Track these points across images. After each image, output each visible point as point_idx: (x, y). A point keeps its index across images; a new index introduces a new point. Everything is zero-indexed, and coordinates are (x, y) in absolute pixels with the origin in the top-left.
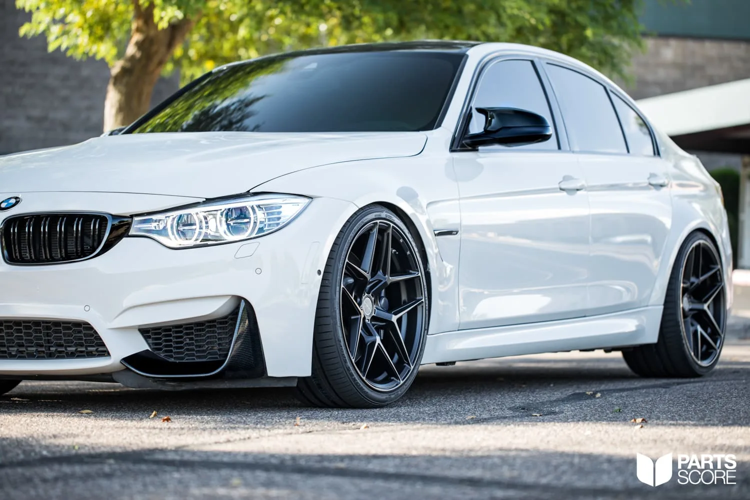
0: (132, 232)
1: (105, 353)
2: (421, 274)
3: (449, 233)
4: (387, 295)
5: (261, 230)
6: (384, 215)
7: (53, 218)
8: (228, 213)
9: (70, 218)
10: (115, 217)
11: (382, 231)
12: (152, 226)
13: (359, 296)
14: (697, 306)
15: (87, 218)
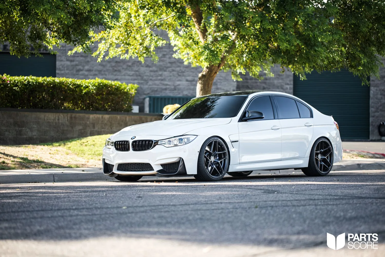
0: (159, 144)
1: (153, 170)
2: (226, 151)
3: (236, 141)
4: (218, 156)
5: (186, 143)
6: (216, 138)
7: (142, 141)
8: (180, 139)
9: (146, 141)
10: (155, 141)
11: (215, 142)
12: (163, 142)
13: (210, 156)
14: (324, 157)
15: (149, 141)
